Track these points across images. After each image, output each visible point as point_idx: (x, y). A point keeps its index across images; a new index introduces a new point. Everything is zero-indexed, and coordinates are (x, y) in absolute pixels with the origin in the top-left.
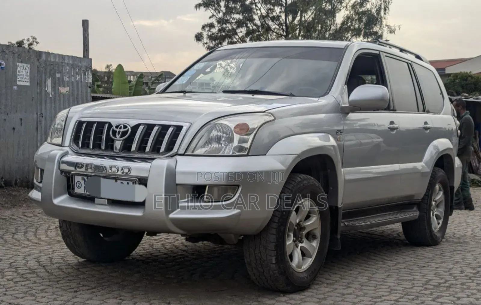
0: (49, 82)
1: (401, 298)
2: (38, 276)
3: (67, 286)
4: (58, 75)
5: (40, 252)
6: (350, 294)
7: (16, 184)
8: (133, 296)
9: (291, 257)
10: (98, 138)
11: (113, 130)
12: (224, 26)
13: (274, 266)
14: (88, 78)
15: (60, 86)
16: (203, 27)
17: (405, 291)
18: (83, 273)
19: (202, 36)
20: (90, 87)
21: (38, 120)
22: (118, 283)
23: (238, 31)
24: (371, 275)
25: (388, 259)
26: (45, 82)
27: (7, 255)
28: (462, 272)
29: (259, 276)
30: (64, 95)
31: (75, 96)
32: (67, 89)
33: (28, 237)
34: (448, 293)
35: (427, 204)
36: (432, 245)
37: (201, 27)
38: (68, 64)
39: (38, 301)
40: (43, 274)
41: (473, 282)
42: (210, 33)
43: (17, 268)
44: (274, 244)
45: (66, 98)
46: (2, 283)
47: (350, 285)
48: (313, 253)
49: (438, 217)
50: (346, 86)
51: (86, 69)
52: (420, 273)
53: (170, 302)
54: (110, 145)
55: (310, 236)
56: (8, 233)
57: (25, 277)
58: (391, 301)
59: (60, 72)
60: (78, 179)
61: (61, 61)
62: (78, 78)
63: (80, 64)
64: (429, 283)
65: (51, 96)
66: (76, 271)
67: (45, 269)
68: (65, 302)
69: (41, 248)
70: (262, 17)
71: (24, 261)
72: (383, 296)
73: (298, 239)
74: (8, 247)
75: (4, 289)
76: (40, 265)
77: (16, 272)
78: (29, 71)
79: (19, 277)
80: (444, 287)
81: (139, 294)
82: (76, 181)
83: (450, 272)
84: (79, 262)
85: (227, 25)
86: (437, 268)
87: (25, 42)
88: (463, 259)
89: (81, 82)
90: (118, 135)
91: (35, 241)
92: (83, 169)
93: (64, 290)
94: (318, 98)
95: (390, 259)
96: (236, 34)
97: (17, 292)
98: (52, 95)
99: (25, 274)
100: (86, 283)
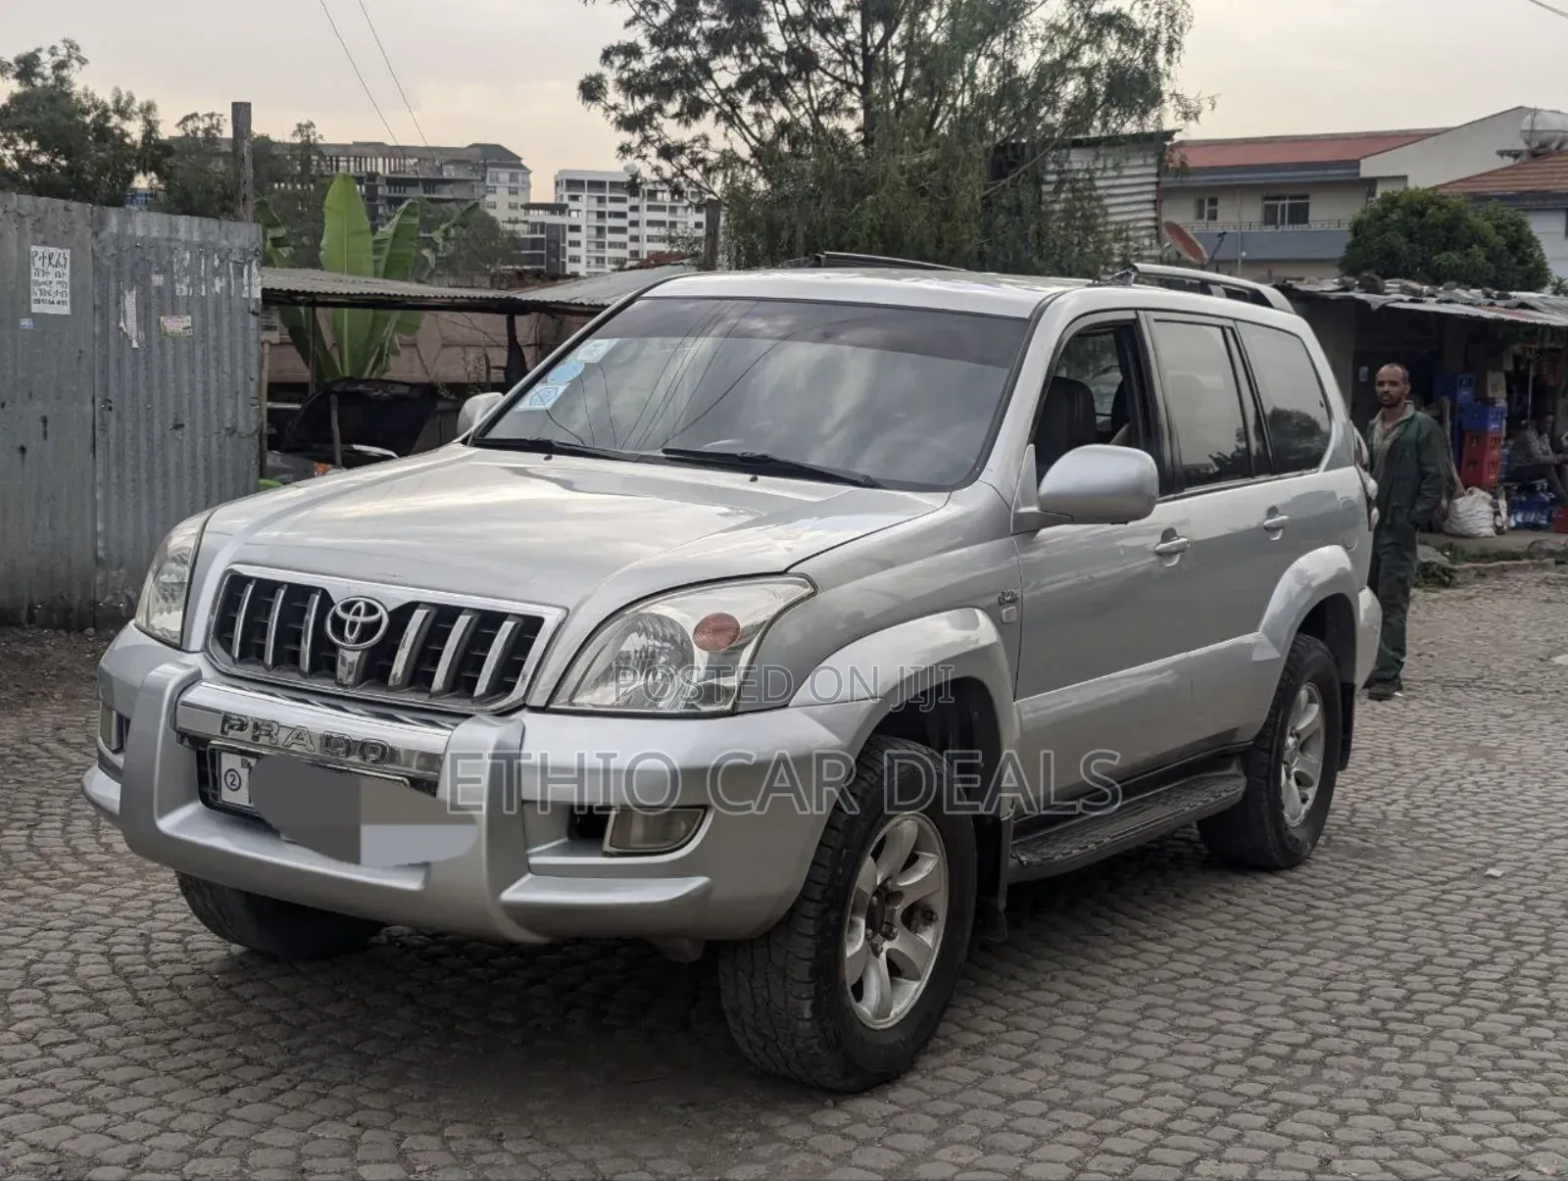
0: (130, 302)
1: (1178, 1115)
2: (112, 1020)
3: (199, 1063)
4: (158, 280)
5: (116, 908)
6: (1028, 1096)
7: (31, 618)
8: (391, 1109)
9: (859, 990)
10: (289, 635)
11: (335, 616)
12: (671, 53)
13: (808, 1025)
14: (250, 285)
15: (162, 313)
16: (607, 56)
17: (1191, 1081)
18: (245, 1004)
19: (600, 86)
20: (254, 313)
21: (98, 420)
22: (348, 1049)
23: (713, 65)
24: (1093, 1008)
25: (1150, 934)
26: (118, 303)
27: (17, 925)
28: (1363, 995)
29: (764, 1048)
30: (175, 339)
31: (212, 342)
32: (187, 320)
33: (73, 843)
34: (1315, 1093)
35: (1270, 751)
36: (1282, 869)
37: (600, 53)
38: (188, 245)
39: (114, 1137)
40: (126, 1011)
41: (1390, 1043)
42: (625, 75)
43: (48, 984)
44: (808, 963)
45: (184, 348)
46: (9, 1053)
47: (1031, 1057)
48: (924, 968)
49: (1302, 781)
50: (1032, 446)
51: (244, 258)
52: (1239, 997)
53: (501, 1135)
54: (325, 661)
55: (917, 915)
56: (16, 825)
57: (73, 1022)
58: (1147, 1127)
59: (162, 271)
60: (229, 762)
61: (166, 235)
62: (219, 285)
63: (224, 243)
64: (1262, 1049)
65: (135, 345)
66: (222, 994)
67: (129, 988)
68: (193, 1139)
69: (116, 892)
70: (790, 24)
71: (67, 956)
72: (1126, 1105)
73: (879, 927)
74: (17, 888)
75: (13, 1083)
76: (114, 972)
77: (45, 1003)
78: (67, 271)
79: (54, 1024)
80: (1306, 1062)
81: (411, 1098)
82: (225, 767)
83: (1329, 995)
84: (231, 957)
85: (681, 49)
86: (1290, 973)
87: (44, 57)
88: (1371, 931)
89: (230, 297)
90: (351, 632)
91: (95, 857)
92: (247, 735)
93: (193, 1083)
94: (947, 494)
95: (1156, 933)
96: (709, 74)
97: (52, 1094)
98: (138, 340)
99: (71, 1011)
100: (253, 1051)
